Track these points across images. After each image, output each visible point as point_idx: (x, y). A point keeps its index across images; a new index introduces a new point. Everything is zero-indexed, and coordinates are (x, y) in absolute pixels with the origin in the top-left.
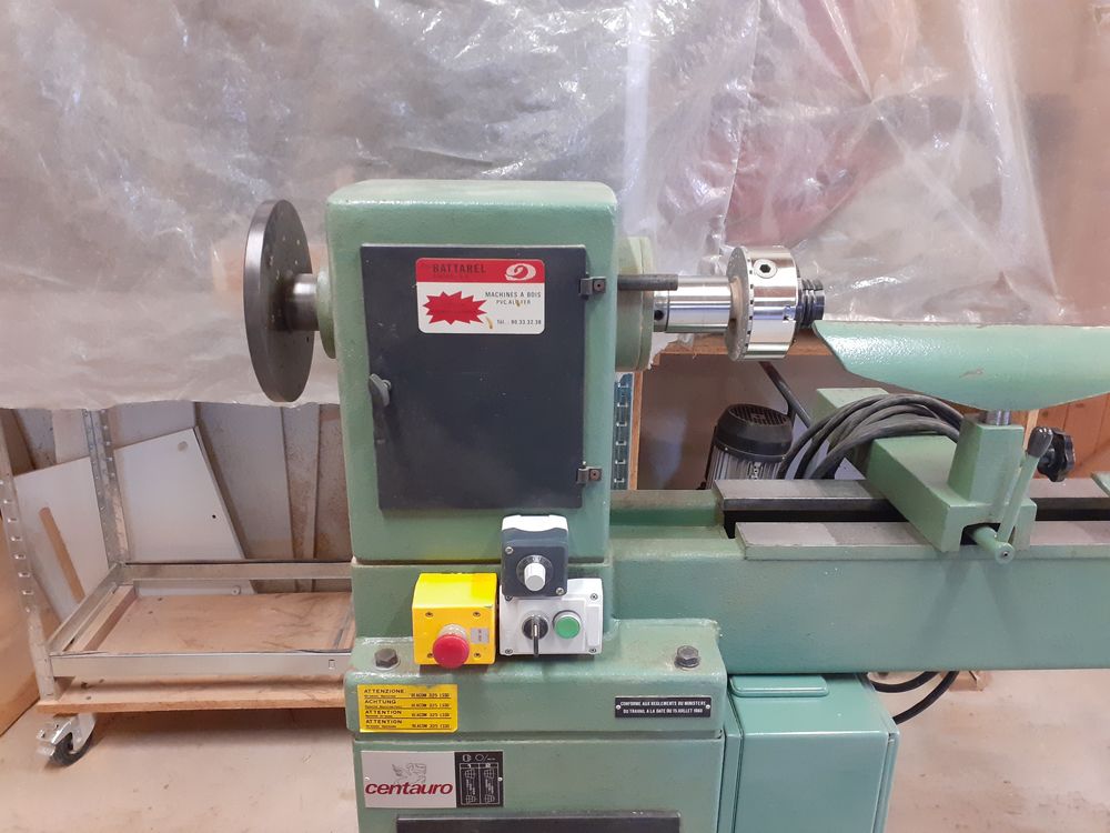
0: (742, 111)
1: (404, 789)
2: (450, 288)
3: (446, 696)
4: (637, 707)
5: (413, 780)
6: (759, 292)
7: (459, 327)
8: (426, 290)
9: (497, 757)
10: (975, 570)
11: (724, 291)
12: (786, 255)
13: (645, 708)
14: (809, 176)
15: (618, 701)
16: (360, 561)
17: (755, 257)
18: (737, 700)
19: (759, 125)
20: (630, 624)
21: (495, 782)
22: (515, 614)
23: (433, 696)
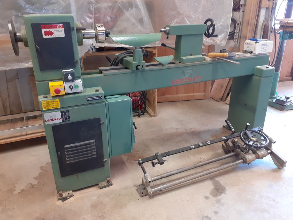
0: (93, 4)
1: (52, 120)
2: (48, 30)
3: (57, 101)
4: (90, 99)
5: (54, 118)
6: (99, 31)
7: (50, 37)
8: (44, 30)
9: (68, 111)
10: (139, 74)
11: (94, 31)
12: (103, 25)
13: (92, 99)
14: (108, 17)
15: (87, 98)
16: (37, 81)
17: (97, 25)
18: (107, 99)
19: (97, 7)
20: (87, 89)
21: (68, 116)
22: (67, 85)
23: (55, 102)
